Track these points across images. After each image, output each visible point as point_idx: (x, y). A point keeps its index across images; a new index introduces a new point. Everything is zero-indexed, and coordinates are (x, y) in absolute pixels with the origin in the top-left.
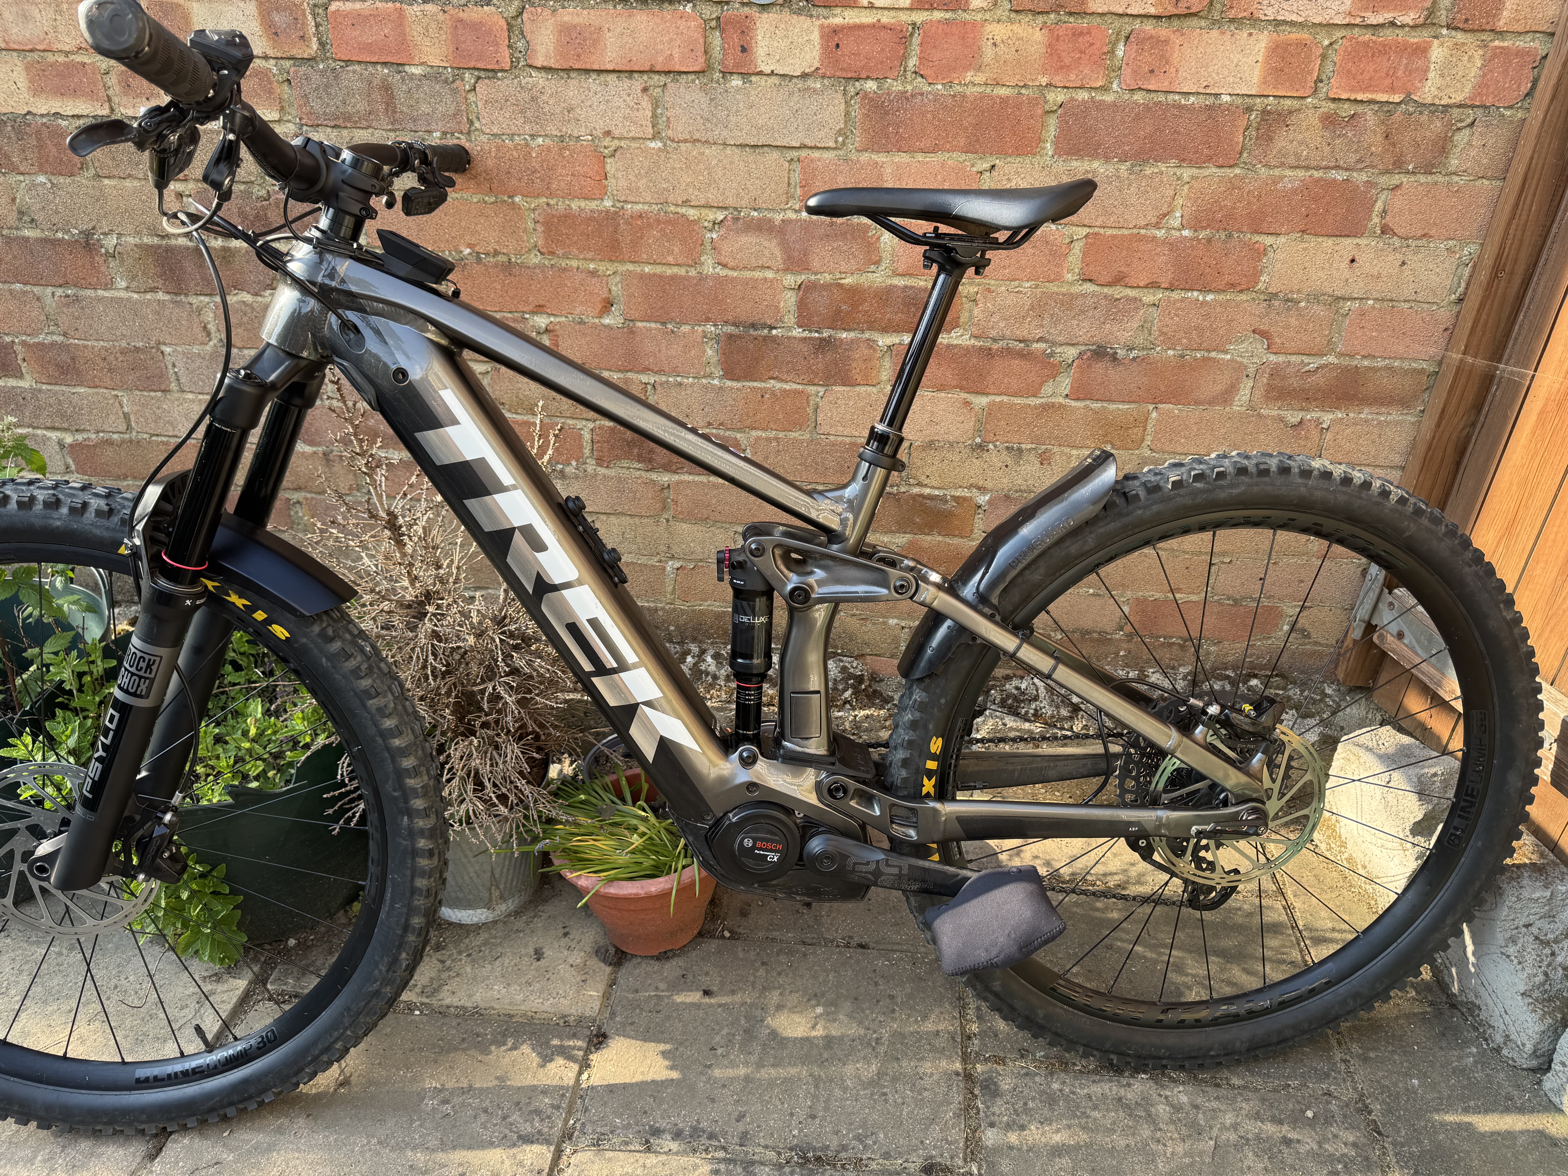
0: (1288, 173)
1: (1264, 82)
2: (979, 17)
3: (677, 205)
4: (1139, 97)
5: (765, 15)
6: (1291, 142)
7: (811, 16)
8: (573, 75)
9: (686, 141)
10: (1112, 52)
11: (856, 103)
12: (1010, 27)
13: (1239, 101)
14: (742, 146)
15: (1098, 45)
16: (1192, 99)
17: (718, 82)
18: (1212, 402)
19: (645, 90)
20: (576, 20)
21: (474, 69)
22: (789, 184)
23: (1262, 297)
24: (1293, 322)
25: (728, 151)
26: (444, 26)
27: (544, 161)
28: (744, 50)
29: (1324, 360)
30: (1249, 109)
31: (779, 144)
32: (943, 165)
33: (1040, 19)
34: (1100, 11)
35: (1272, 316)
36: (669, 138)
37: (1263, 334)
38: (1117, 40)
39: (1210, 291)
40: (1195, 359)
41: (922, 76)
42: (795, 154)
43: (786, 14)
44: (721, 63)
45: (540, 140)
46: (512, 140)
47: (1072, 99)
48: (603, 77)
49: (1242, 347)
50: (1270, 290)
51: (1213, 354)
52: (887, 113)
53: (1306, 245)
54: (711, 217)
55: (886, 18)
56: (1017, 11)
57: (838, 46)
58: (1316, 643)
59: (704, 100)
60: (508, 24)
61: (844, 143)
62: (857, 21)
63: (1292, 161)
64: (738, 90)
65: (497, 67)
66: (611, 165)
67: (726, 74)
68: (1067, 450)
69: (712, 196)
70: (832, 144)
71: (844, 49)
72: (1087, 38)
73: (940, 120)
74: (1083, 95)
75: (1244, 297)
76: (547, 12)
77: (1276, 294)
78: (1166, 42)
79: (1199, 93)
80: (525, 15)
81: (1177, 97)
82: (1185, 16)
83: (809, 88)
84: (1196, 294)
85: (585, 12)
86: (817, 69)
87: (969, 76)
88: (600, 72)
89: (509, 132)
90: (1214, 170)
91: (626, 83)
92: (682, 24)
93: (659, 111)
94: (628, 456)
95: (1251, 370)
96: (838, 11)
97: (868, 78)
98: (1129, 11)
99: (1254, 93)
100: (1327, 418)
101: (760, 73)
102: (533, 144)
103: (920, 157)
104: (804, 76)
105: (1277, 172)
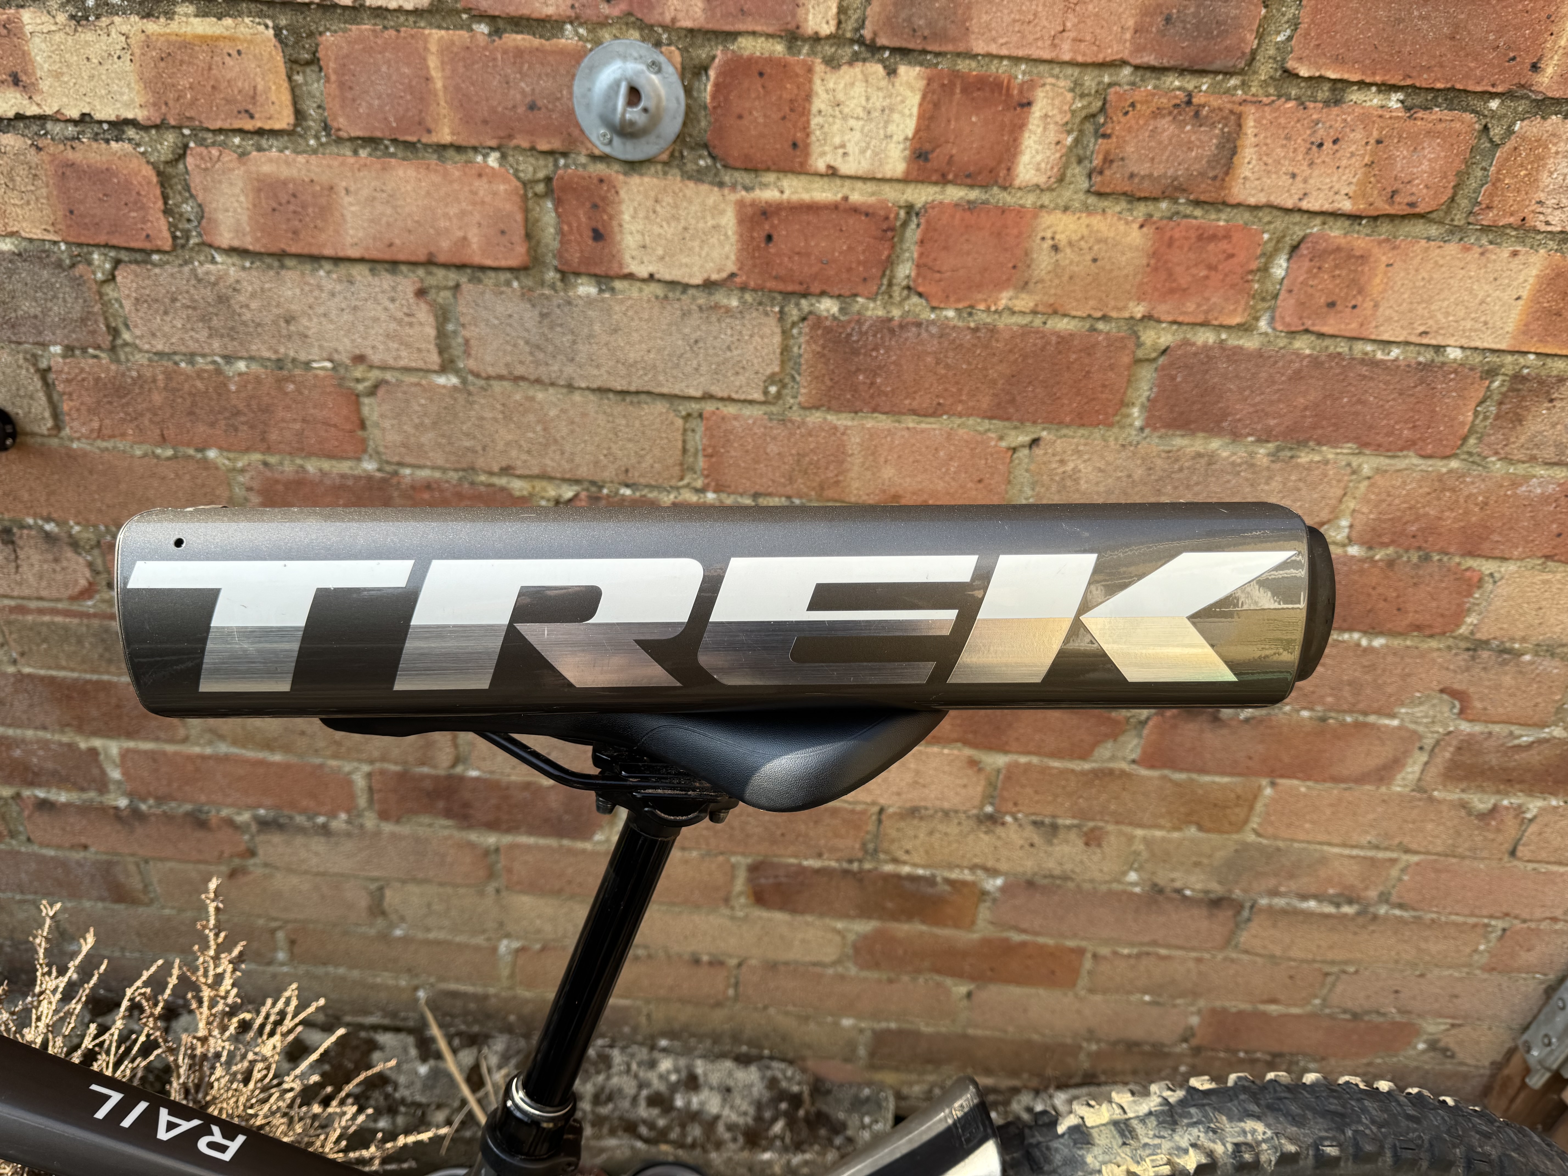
0: (1541, 471)
1: (1525, 330)
2: (1029, 200)
3: (491, 473)
4: (1303, 345)
5: (635, 180)
6: (1554, 425)
7: (721, 185)
8: (290, 262)
9: (501, 378)
10: (1265, 269)
11: (802, 336)
12: (1085, 219)
13: (1477, 359)
14: (602, 391)
15: (1242, 256)
16: (1395, 352)
17: (553, 287)
18: (1361, 779)
19: (421, 293)
20: (285, 172)
21: (106, 246)
22: (685, 451)
23: (1463, 645)
24: (1508, 680)
25: (577, 397)
26: (41, 173)
27: (252, 397)
28: (598, 235)
29: (1545, 733)
30: (1491, 373)
31: (665, 390)
32: (949, 437)
33: (1141, 210)
34: (1252, 201)
35: (1476, 671)
36: (472, 372)
37: (1455, 694)
38: (1276, 250)
39: (1381, 633)
40: (1343, 724)
41: (920, 295)
42: (694, 406)
43: (674, 180)
44: (559, 255)
45: (242, 366)
46: (192, 362)
47: (1186, 343)
48: (343, 269)
49: (1419, 711)
50: (1478, 636)
51: (1372, 719)
52: (855, 352)
53: (1549, 576)
54: (552, 492)
55: (858, 195)
56: (1100, 195)
57: (769, 238)
58: (1462, 1064)
59: (530, 316)
60: (159, 174)
61: (779, 395)
62: (806, 197)
63: (1549, 453)
64: (590, 302)
65: (148, 246)
66: (371, 409)
67: (567, 275)
68: (1126, 829)
69: (551, 462)
70: (758, 396)
71: (781, 244)
72: (1224, 245)
73: (948, 367)
74: (1205, 337)
75: (1434, 644)
76: (229, 157)
77: (1487, 642)
78: (1363, 258)
79: (1407, 343)
80: (190, 160)
81: (1369, 348)
82: (1403, 217)
83: (716, 307)
84: (1356, 636)
85: (301, 159)
86: (733, 275)
87: (1004, 299)
88: (337, 260)
89: (183, 349)
90: (1416, 461)
91: (386, 280)
92: (483, 187)
93: (450, 327)
95: (1429, 742)
96: (770, 177)
97: (823, 294)
98: (1305, 205)
99: (1503, 346)
100: (1534, 806)
101: (630, 277)
102: (229, 371)
103: (910, 422)
104: (709, 285)
105: (1521, 469)
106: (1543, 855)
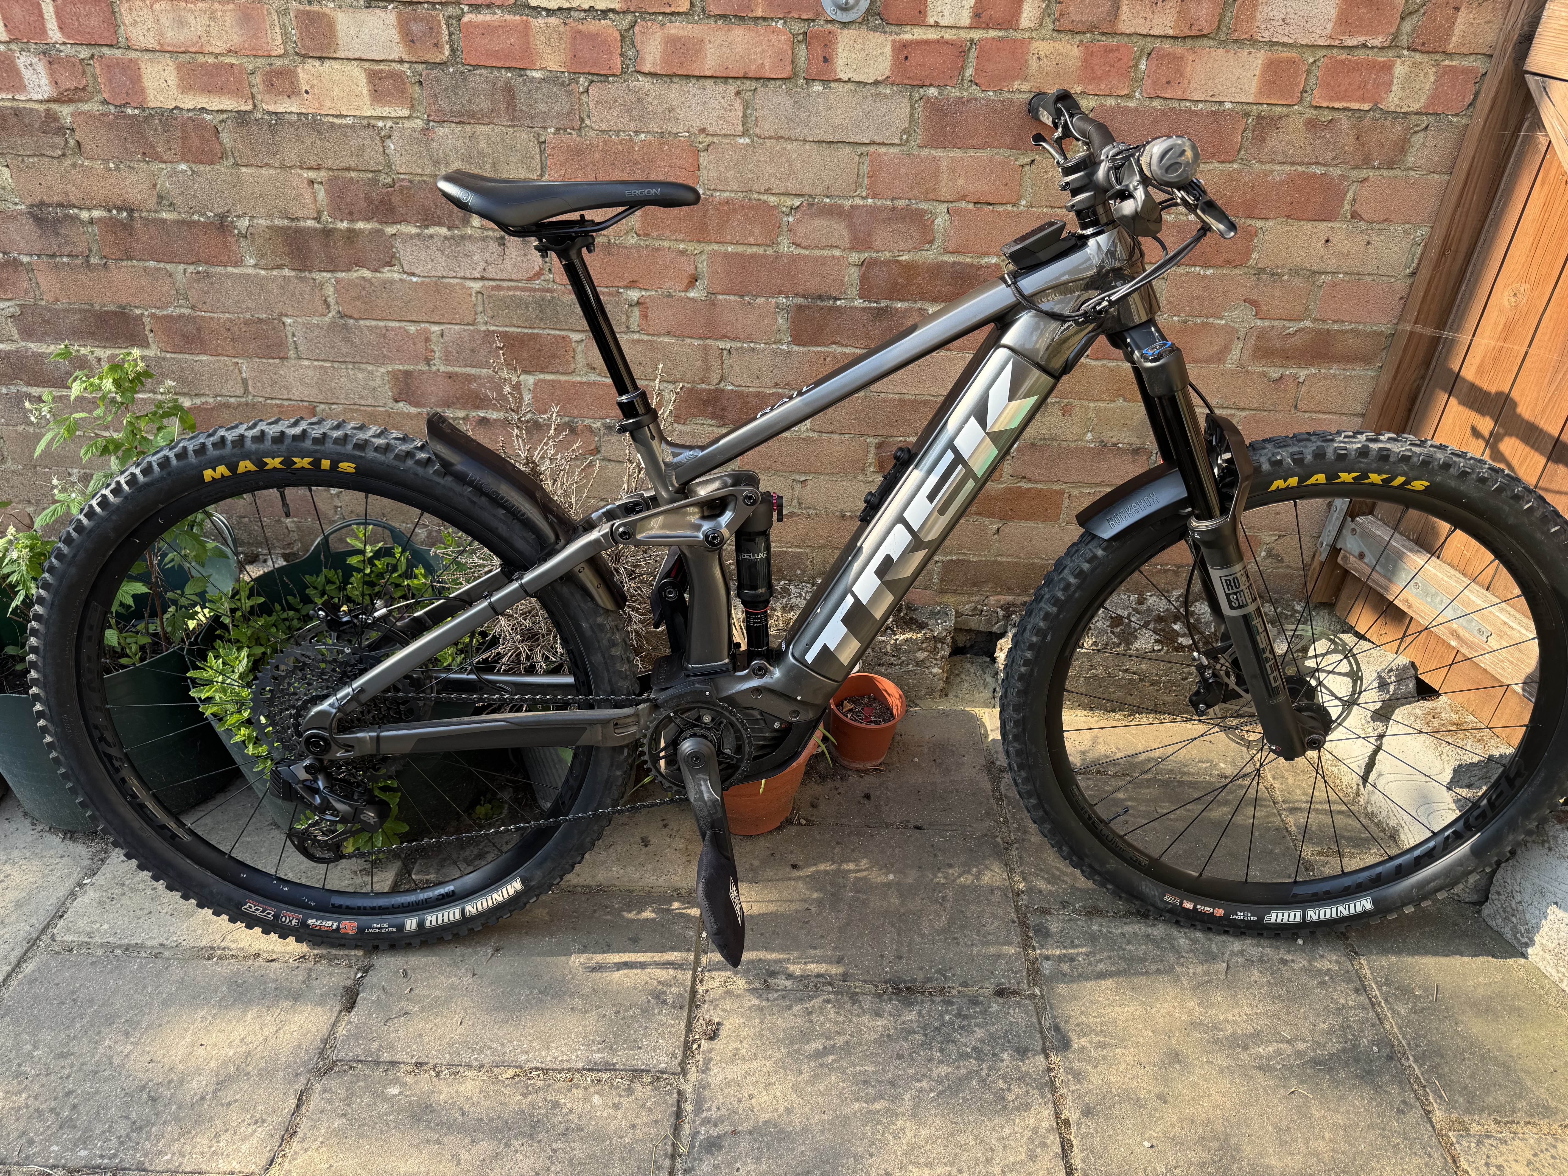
0: (1277, 167)
1: (1260, 92)
2: (1027, 35)
3: (760, 193)
4: (1156, 104)
5: (846, 31)
6: (1280, 142)
7: (885, 32)
8: (675, 80)
9: (771, 138)
10: (1136, 66)
11: (919, 107)
12: (1052, 44)
13: (1239, 108)
14: (820, 142)
15: (1125, 59)
16: (1201, 106)
17: (802, 87)
18: (1208, 361)
19: (738, 93)
20: (682, 33)
21: (589, 73)
22: (858, 175)
23: (1253, 272)
24: (1278, 292)
25: (807, 146)
26: (564, 37)
27: (645, 154)
28: (826, 60)
29: (1302, 325)
30: (1247, 115)
31: (851, 140)
32: (991, 160)
33: (1078, 38)
34: (1128, 32)
35: (1261, 286)
36: (756, 135)
37: (1253, 303)
38: (1141, 56)
39: (1210, 266)
40: (1196, 324)
41: (976, 84)
42: (864, 149)
43: (864, 30)
44: (806, 71)
45: (643, 136)
46: (618, 136)
47: (1102, 105)
48: (701, 82)
49: (1235, 314)
50: (1259, 265)
51: (1211, 320)
52: (945, 115)
53: (1290, 228)
54: (789, 203)
55: (948, 35)
56: (1058, 31)
57: (906, 58)
58: (1288, 567)
59: (789, 103)
60: (621, 35)
61: (907, 140)
62: (924, 37)
63: (1280, 157)
64: (819, 94)
65: (609, 72)
66: (703, 158)
67: (809, 80)
68: (1085, 403)
69: (791, 186)
70: (897, 141)
71: (912, 61)
72: (1116, 54)
73: (990, 122)
74: (1111, 102)
75: (1237, 272)
76: (656, 26)
77: (1264, 269)
78: (1181, 58)
79: (1206, 101)
80: (637, 28)
81: (1188, 104)
82: (1197, 37)
83: (880, 94)
84: (1198, 269)
85: (690, 26)
86: (888, 77)
87: (1016, 85)
88: (699, 77)
89: (615, 128)
90: (1216, 165)
91: (721, 87)
92: (774, 38)
93: (749, 112)
94: (702, 414)
95: (1242, 333)
96: (908, 28)
97: (931, 85)
98: (1152, 32)
99: (1251, 101)
100: (1303, 374)
101: (839, 80)
102: (636, 139)
103: (972, 153)
104: (877, 83)
105: (1268, 167)
106: (1312, 407)
